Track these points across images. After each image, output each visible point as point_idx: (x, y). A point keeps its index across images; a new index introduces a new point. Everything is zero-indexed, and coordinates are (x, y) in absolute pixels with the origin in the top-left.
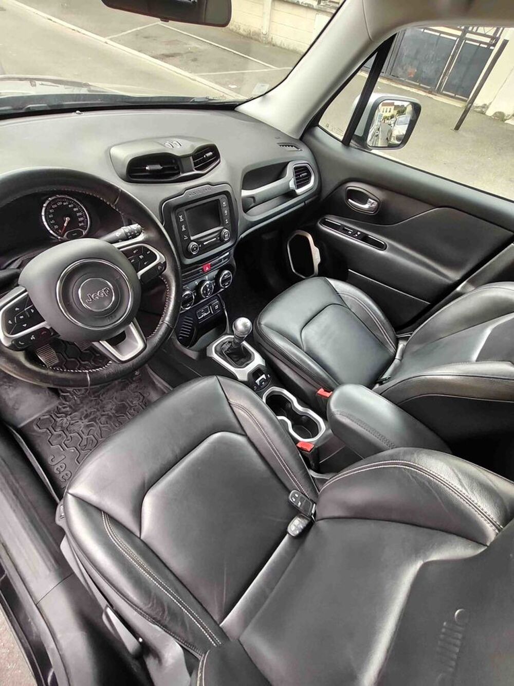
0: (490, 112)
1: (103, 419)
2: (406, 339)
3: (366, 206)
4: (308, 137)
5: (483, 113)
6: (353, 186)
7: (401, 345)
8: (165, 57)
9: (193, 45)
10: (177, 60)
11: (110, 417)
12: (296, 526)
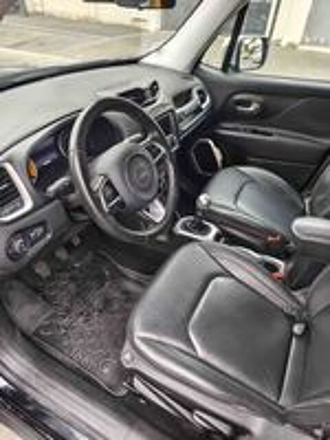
0: (284, 44)
1: (96, 313)
2: (309, 195)
3: (251, 109)
4: (197, 71)
5: (278, 45)
6: (238, 97)
7: (307, 201)
8: (16, 46)
9: (36, 34)
10: (26, 46)
11: (100, 311)
12: (298, 329)
